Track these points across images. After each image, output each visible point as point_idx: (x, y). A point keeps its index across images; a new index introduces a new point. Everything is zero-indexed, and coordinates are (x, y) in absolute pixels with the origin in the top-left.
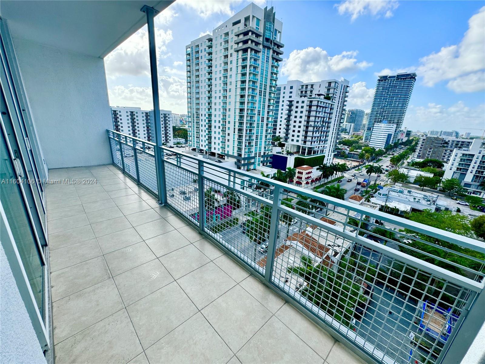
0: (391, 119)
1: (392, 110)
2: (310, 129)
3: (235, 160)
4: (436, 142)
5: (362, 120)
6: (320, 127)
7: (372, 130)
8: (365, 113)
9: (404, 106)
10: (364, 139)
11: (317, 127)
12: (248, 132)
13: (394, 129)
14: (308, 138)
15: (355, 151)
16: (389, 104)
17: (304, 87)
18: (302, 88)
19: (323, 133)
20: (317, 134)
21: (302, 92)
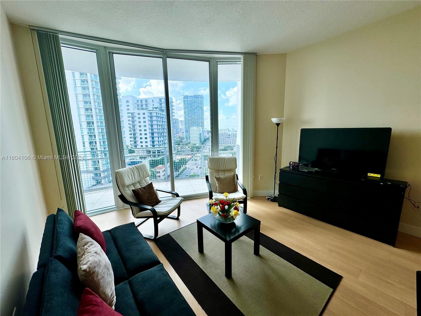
0: (198, 123)
1: (197, 118)
2: (156, 135)
3: (92, 175)
4: (225, 135)
5: (179, 126)
6: (162, 133)
7: (189, 132)
8: (179, 120)
9: (202, 115)
10: (185, 139)
11: (160, 133)
12: (102, 144)
13: (201, 130)
14: (156, 143)
15: (185, 148)
16: (194, 114)
17: (140, 101)
18: (137, 102)
19: (165, 137)
20: (161, 139)
21: (138, 105)
